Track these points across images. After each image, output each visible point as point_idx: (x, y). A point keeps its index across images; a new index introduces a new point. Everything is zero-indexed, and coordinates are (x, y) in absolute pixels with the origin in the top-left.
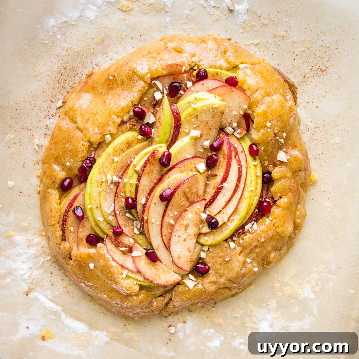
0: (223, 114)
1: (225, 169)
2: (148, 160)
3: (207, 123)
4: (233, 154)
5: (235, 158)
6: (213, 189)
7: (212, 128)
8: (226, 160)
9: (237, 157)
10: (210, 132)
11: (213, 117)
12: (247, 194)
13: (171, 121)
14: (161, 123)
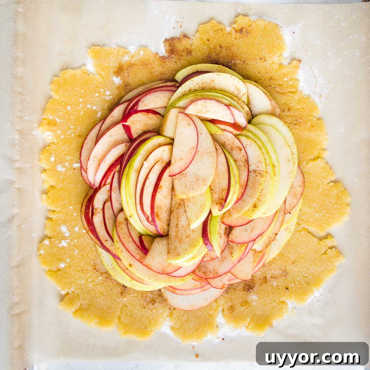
0: (168, 252)
1: (155, 205)
2: (225, 201)
3: (180, 242)
4: (150, 219)
5: (148, 216)
6: (162, 186)
7: (175, 239)
8: (155, 212)
9: (147, 217)
10: (175, 234)
11: (176, 248)
12: (132, 188)
13: (211, 238)
14: (219, 233)
